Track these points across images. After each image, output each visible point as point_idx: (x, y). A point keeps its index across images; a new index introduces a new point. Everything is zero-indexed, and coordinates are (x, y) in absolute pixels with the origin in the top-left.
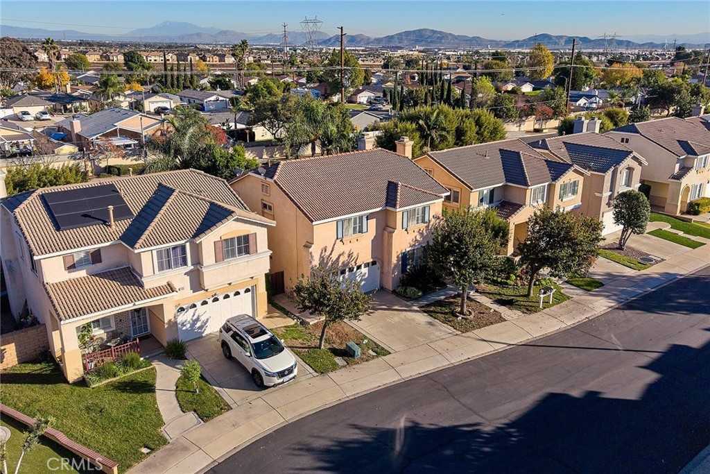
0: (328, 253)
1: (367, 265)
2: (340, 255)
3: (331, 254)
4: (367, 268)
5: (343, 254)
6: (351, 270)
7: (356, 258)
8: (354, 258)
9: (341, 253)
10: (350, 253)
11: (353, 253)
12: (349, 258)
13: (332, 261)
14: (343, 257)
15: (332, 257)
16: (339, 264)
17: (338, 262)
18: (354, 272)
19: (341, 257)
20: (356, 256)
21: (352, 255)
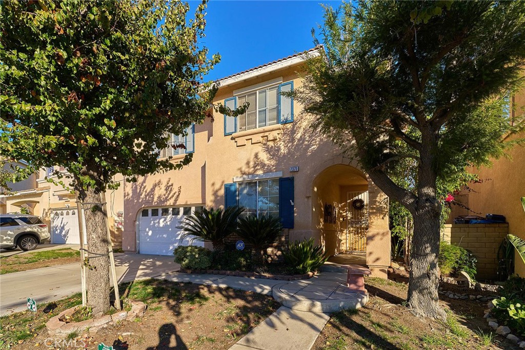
2: (156, 185)
3: (145, 181)
6: (176, 211)
7: (177, 194)
8: (174, 194)
9: (157, 182)
10: (168, 185)
11: (172, 185)
12: (167, 192)
13: (146, 192)
14: (159, 188)
15: (146, 186)
16: (153, 198)
17: (153, 195)
18: (179, 217)
19: (157, 189)
20: (177, 190)
21: (171, 188)
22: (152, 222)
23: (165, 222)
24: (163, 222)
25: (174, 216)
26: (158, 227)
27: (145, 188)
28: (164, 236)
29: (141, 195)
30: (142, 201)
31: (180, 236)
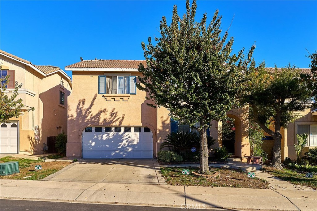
0: (86, 106)
1: (138, 129)
2: (101, 112)
3: (90, 108)
4: (138, 133)
5: (105, 110)
6: (118, 129)
7: (121, 119)
8: (119, 118)
9: (103, 109)
10: (113, 112)
11: (117, 113)
12: (112, 117)
13: (92, 115)
14: (104, 114)
15: (91, 111)
16: (99, 120)
17: (98, 118)
18: (120, 133)
19: (102, 114)
20: (121, 117)
21: (116, 115)
22: (96, 136)
23: (108, 137)
24: (106, 136)
25: (116, 133)
26: (102, 140)
27: (90, 112)
28: (107, 146)
29: (87, 117)
30: (87, 122)
31: (121, 146)
